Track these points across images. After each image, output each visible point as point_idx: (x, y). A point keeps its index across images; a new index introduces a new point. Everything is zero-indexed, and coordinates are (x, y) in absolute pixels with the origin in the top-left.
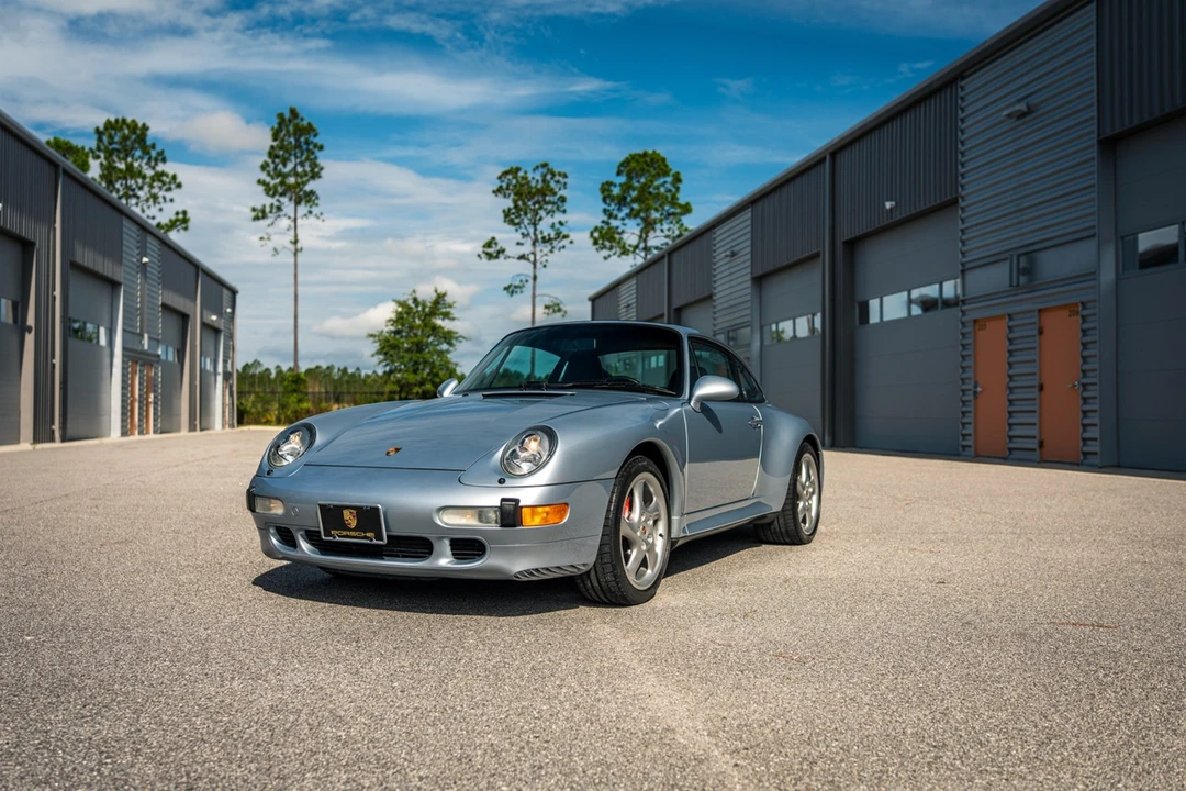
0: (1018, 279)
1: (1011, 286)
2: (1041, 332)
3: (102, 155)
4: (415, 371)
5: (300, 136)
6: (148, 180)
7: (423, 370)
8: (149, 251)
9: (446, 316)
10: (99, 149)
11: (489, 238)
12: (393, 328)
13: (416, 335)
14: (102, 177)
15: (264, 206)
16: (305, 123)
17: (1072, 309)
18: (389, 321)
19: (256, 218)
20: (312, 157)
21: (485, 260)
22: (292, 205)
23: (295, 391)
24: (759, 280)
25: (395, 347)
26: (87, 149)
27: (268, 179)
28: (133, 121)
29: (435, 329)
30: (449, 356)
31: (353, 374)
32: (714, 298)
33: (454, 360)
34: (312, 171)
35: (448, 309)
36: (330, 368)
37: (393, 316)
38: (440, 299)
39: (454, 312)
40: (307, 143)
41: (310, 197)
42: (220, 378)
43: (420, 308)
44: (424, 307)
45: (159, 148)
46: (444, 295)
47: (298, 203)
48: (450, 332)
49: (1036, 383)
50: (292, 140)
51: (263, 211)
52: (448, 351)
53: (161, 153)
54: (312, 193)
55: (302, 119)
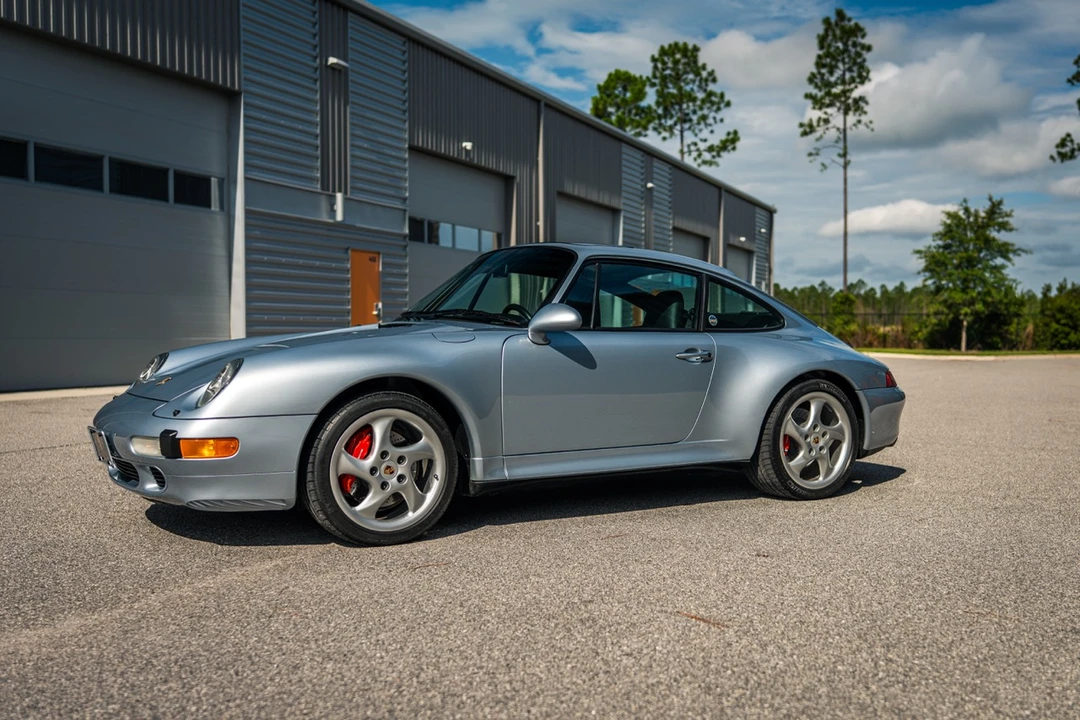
3: (657, 81)
4: (964, 290)
5: (848, 41)
6: (698, 103)
7: (974, 288)
8: (655, 176)
9: (1004, 226)
10: (655, 77)
11: (1063, 135)
12: (940, 243)
13: (966, 250)
14: (658, 104)
15: (811, 120)
16: (852, 23)
18: (937, 235)
19: (805, 134)
20: (859, 60)
21: (1058, 160)
22: (841, 117)
23: (844, 313)
25: (944, 264)
26: (644, 78)
27: (814, 91)
28: (685, 44)
29: (988, 243)
30: (1004, 271)
33: (1011, 276)
34: (860, 76)
35: (1006, 219)
37: (941, 229)
38: (995, 209)
40: (855, 45)
41: (858, 105)
43: (972, 219)
44: (976, 216)
45: (709, 69)
46: (1000, 203)
47: (846, 113)
48: (1006, 244)
50: (840, 45)
51: (811, 126)
52: (1003, 267)
53: (711, 73)
54: (862, 99)
55: (850, 20)
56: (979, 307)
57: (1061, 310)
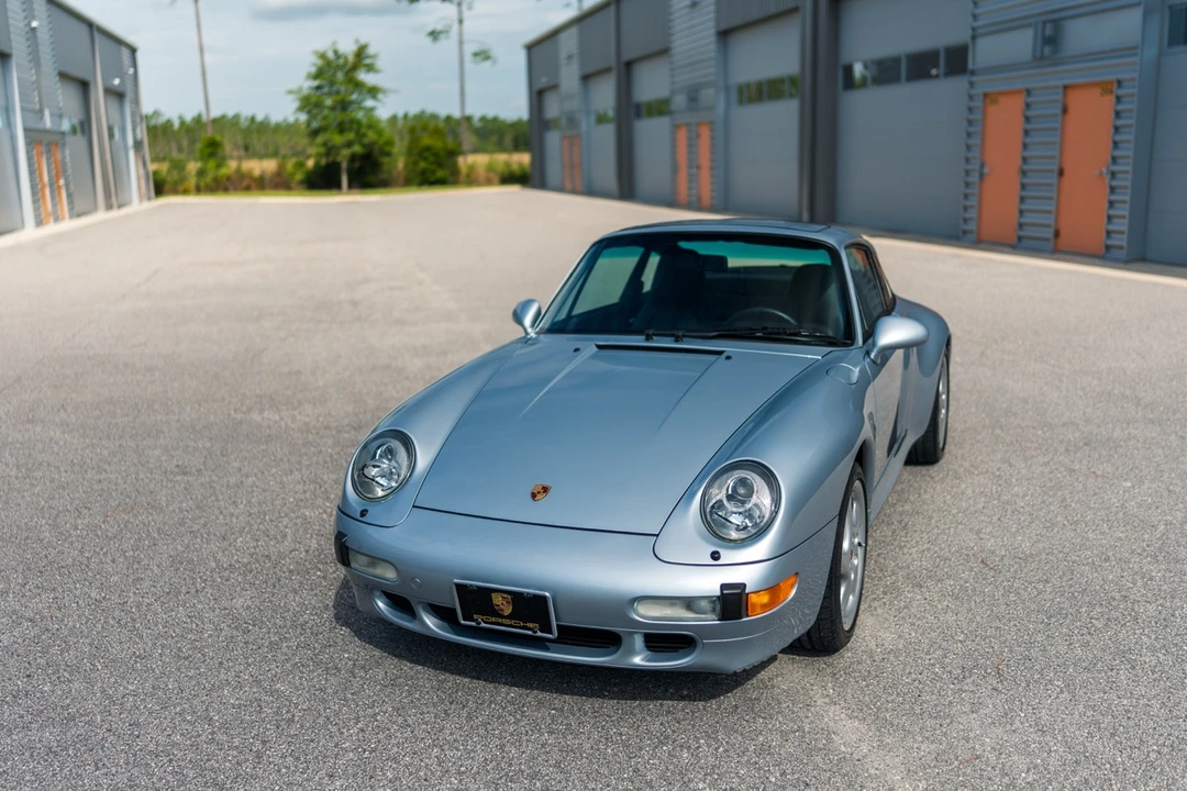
0: (1042, 51)
1: (1034, 56)
2: (1065, 110)
9: (370, 68)
12: (316, 83)
13: (338, 91)
17: (1106, 87)
18: (309, 75)
23: (212, 155)
24: (724, 35)
25: (318, 105)
29: (358, 85)
30: (375, 112)
31: (262, 123)
32: (674, 52)
35: (371, 61)
36: (236, 117)
37: (313, 70)
38: (361, 53)
39: (379, 64)
42: (132, 154)
43: (341, 62)
44: (346, 59)
46: (366, 45)
48: (374, 87)
49: (1055, 168)
52: (372, 109)
56: (357, 149)
57: (428, 149)
